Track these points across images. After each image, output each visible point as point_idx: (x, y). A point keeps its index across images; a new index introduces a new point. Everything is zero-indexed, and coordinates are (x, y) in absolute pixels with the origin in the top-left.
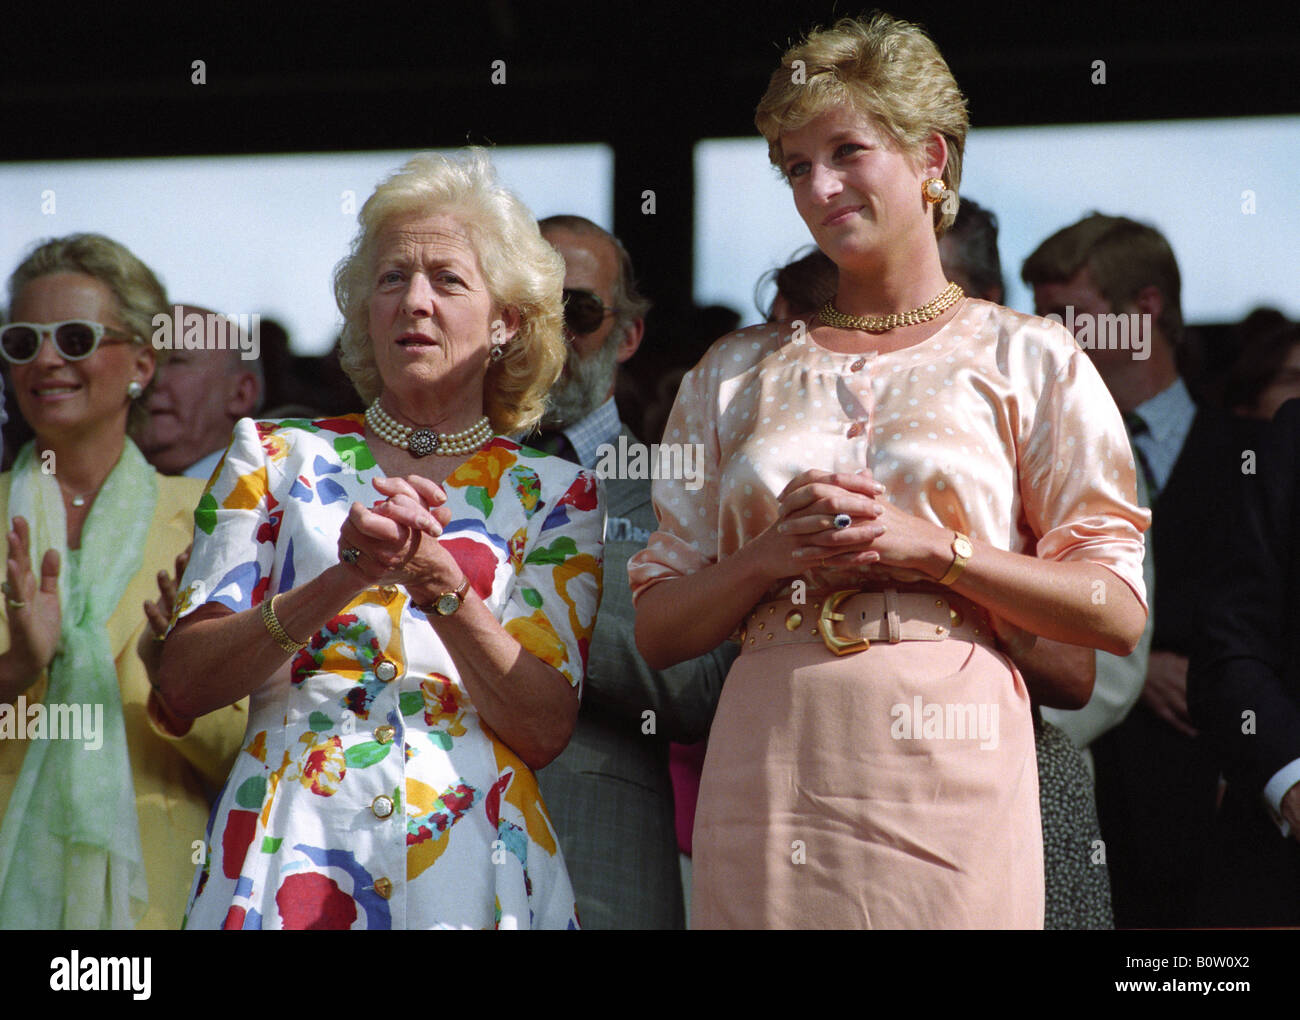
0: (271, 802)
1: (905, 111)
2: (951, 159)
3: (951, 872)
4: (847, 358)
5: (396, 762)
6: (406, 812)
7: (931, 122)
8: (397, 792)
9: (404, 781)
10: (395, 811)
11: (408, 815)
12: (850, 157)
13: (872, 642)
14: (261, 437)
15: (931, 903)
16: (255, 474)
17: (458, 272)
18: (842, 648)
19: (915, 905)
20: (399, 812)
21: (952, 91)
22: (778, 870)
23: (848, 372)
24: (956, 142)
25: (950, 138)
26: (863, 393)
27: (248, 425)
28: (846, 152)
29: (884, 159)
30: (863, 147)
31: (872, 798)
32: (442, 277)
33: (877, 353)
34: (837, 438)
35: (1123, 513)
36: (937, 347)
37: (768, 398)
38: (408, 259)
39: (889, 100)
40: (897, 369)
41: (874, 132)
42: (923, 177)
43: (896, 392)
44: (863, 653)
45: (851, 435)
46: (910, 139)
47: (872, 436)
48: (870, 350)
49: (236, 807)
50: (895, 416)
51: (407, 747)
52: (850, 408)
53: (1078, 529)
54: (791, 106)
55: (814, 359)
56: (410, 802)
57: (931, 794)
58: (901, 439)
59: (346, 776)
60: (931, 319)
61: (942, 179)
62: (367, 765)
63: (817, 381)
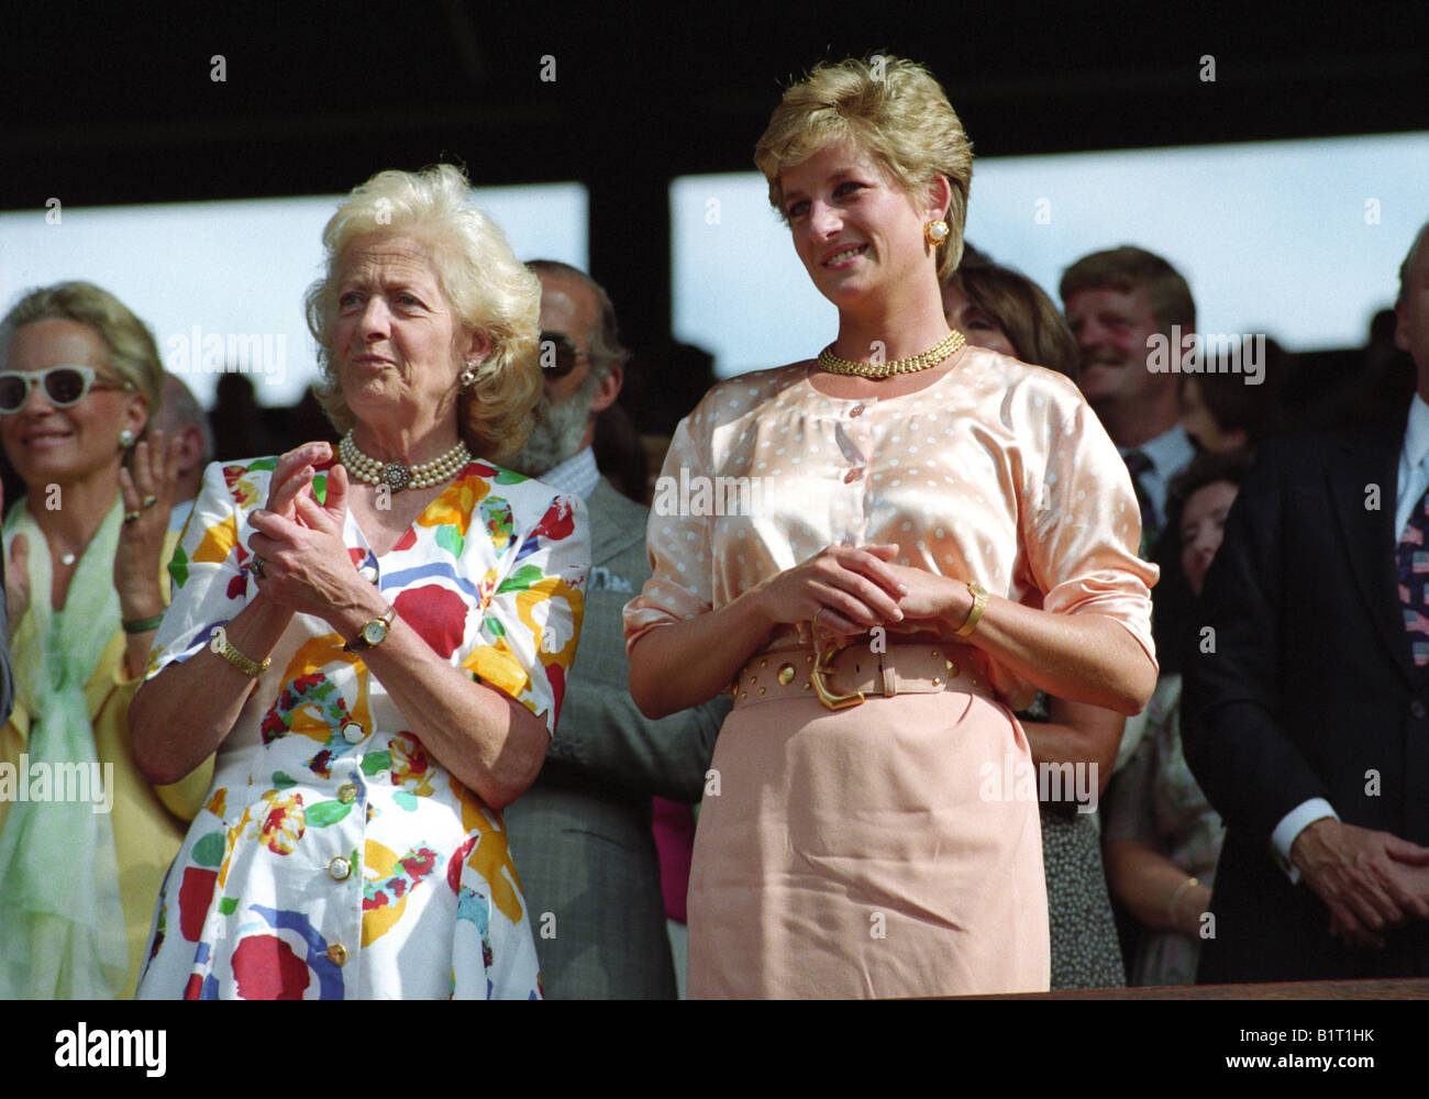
0: (228, 860)
1: (907, 149)
2: (954, 201)
3: (953, 932)
4: (845, 403)
5: (356, 822)
6: (363, 875)
7: (934, 163)
8: (355, 854)
9: (363, 842)
10: (352, 874)
11: (365, 878)
12: (850, 196)
13: (867, 696)
14: (229, 484)
15: (934, 966)
16: (223, 524)
17: (419, 294)
18: (835, 703)
19: (917, 967)
20: (356, 875)
21: (957, 133)
22: (775, 932)
23: (846, 418)
24: (961, 184)
25: (954, 181)
26: (861, 438)
27: (215, 471)
28: (846, 190)
29: (885, 197)
30: (864, 185)
31: (870, 858)
32: (401, 299)
33: (876, 399)
34: (834, 482)
35: (1132, 568)
36: (939, 396)
37: (764, 443)
38: (367, 280)
39: (890, 137)
40: (897, 416)
41: (877, 171)
42: (926, 219)
43: (895, 439)
44: (858, 708)
45: (848, 481)
46: (913, 179)
47: (870, 484)
48: (871, 395)
49: (193, 864)
50: (894, 463)
51: (370, 807)
52: (849, 453)
53: (1088, 583)
54: (791, 142)
55: (813, 405)
56: (370, 865)
57: (931, 852)
58: (900, 485)
59: (305, 836)
60: (932, 366)
61: (946, 220)
62: (326, 824)
63: (815, 427)
